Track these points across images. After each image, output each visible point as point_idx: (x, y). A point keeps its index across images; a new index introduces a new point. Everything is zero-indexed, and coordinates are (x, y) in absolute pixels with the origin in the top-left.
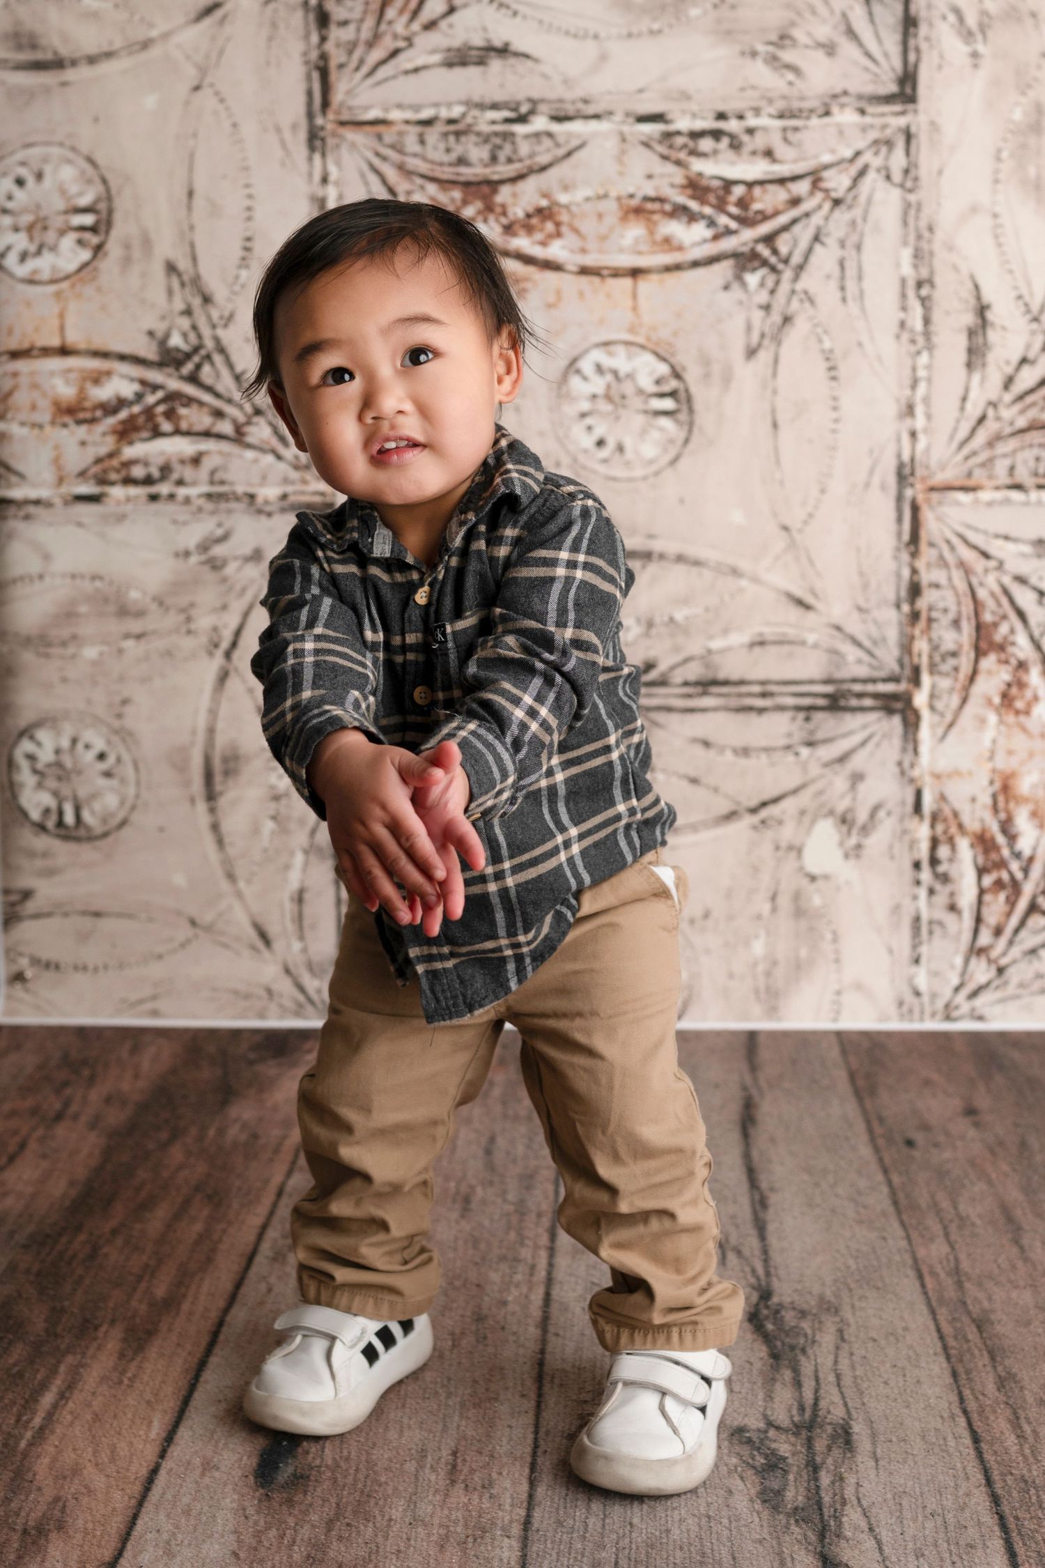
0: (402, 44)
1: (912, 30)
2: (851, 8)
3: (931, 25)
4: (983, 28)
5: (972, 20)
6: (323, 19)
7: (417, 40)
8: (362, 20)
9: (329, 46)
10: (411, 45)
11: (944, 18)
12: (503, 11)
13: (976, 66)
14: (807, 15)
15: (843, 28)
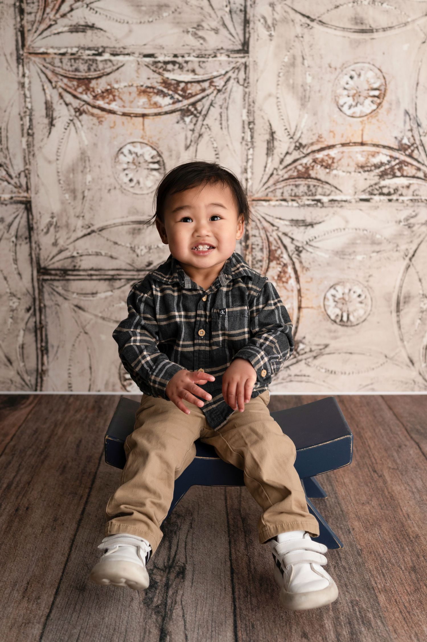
0: (53, 23)
1: (247, 25)
2: (225, 15)
3: (254, 23)
4: (274, 25)
5: (270, 22)
6: (22, 12)
7: (58, 21)
8: (37, 12)
9: (24, 22)
10: (56, 23)
11: (259, 20)
12: (92, 11)
13: (271, 40)
14: (208, 17)
15: (221, 23)
